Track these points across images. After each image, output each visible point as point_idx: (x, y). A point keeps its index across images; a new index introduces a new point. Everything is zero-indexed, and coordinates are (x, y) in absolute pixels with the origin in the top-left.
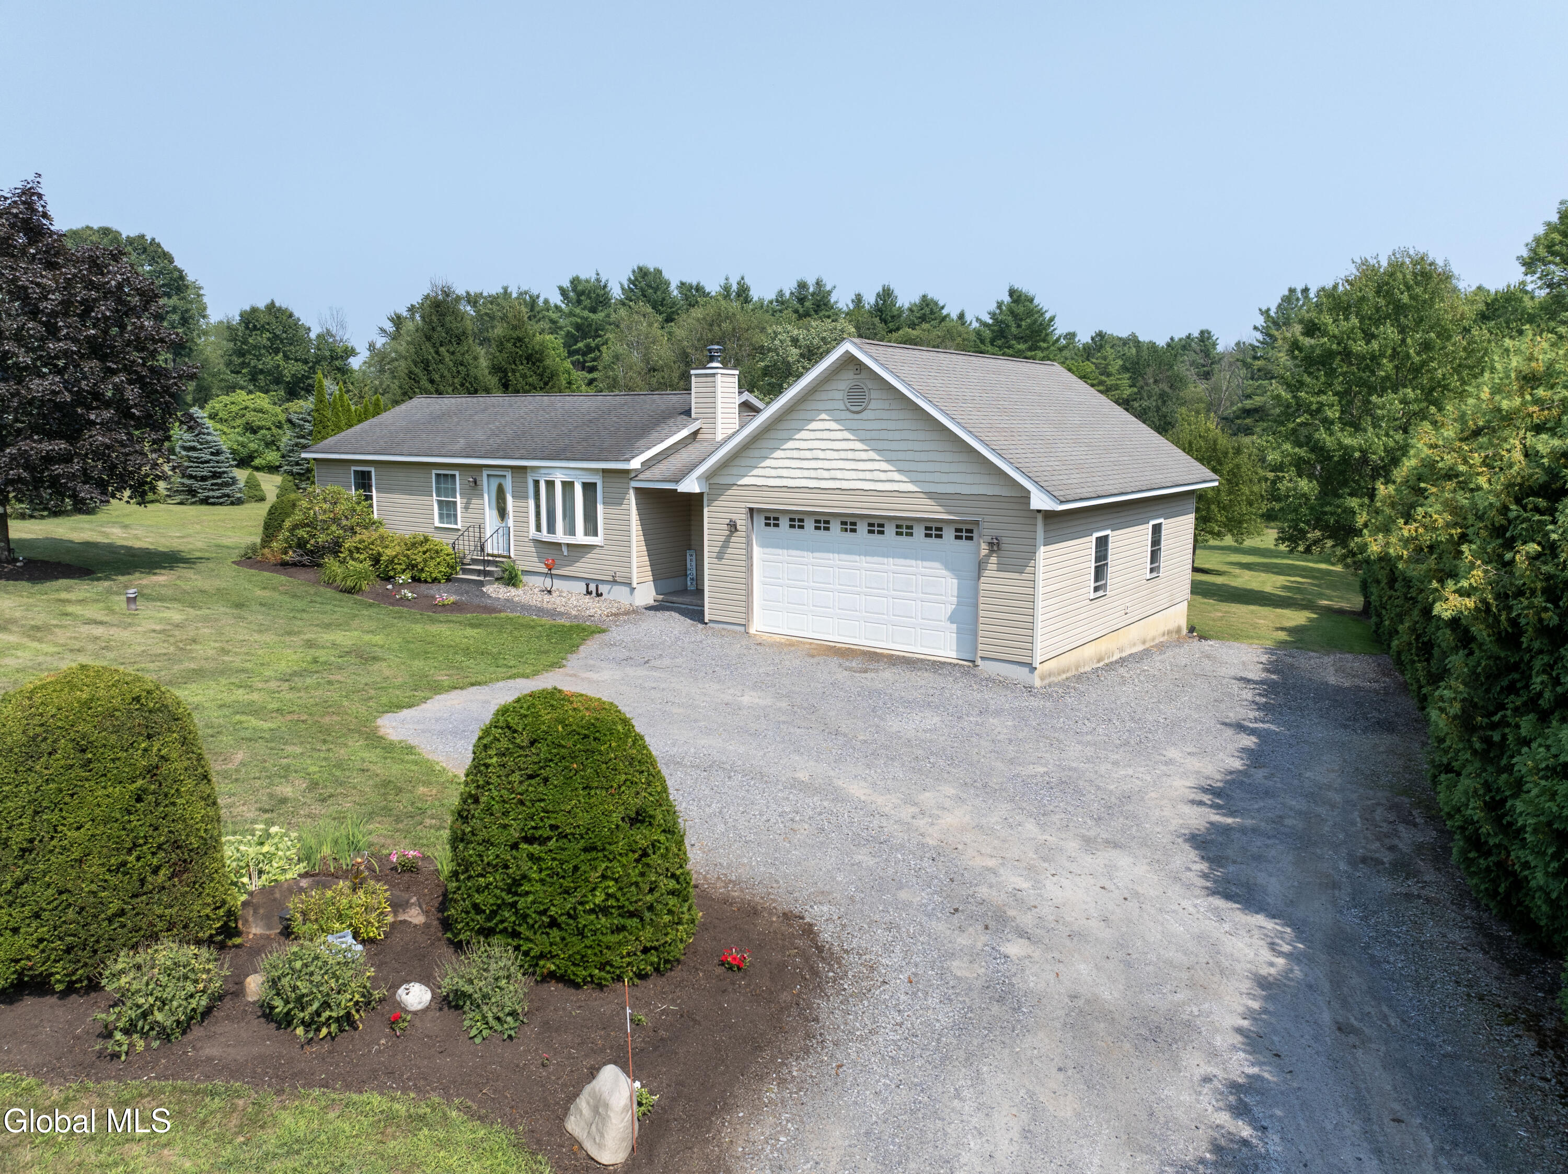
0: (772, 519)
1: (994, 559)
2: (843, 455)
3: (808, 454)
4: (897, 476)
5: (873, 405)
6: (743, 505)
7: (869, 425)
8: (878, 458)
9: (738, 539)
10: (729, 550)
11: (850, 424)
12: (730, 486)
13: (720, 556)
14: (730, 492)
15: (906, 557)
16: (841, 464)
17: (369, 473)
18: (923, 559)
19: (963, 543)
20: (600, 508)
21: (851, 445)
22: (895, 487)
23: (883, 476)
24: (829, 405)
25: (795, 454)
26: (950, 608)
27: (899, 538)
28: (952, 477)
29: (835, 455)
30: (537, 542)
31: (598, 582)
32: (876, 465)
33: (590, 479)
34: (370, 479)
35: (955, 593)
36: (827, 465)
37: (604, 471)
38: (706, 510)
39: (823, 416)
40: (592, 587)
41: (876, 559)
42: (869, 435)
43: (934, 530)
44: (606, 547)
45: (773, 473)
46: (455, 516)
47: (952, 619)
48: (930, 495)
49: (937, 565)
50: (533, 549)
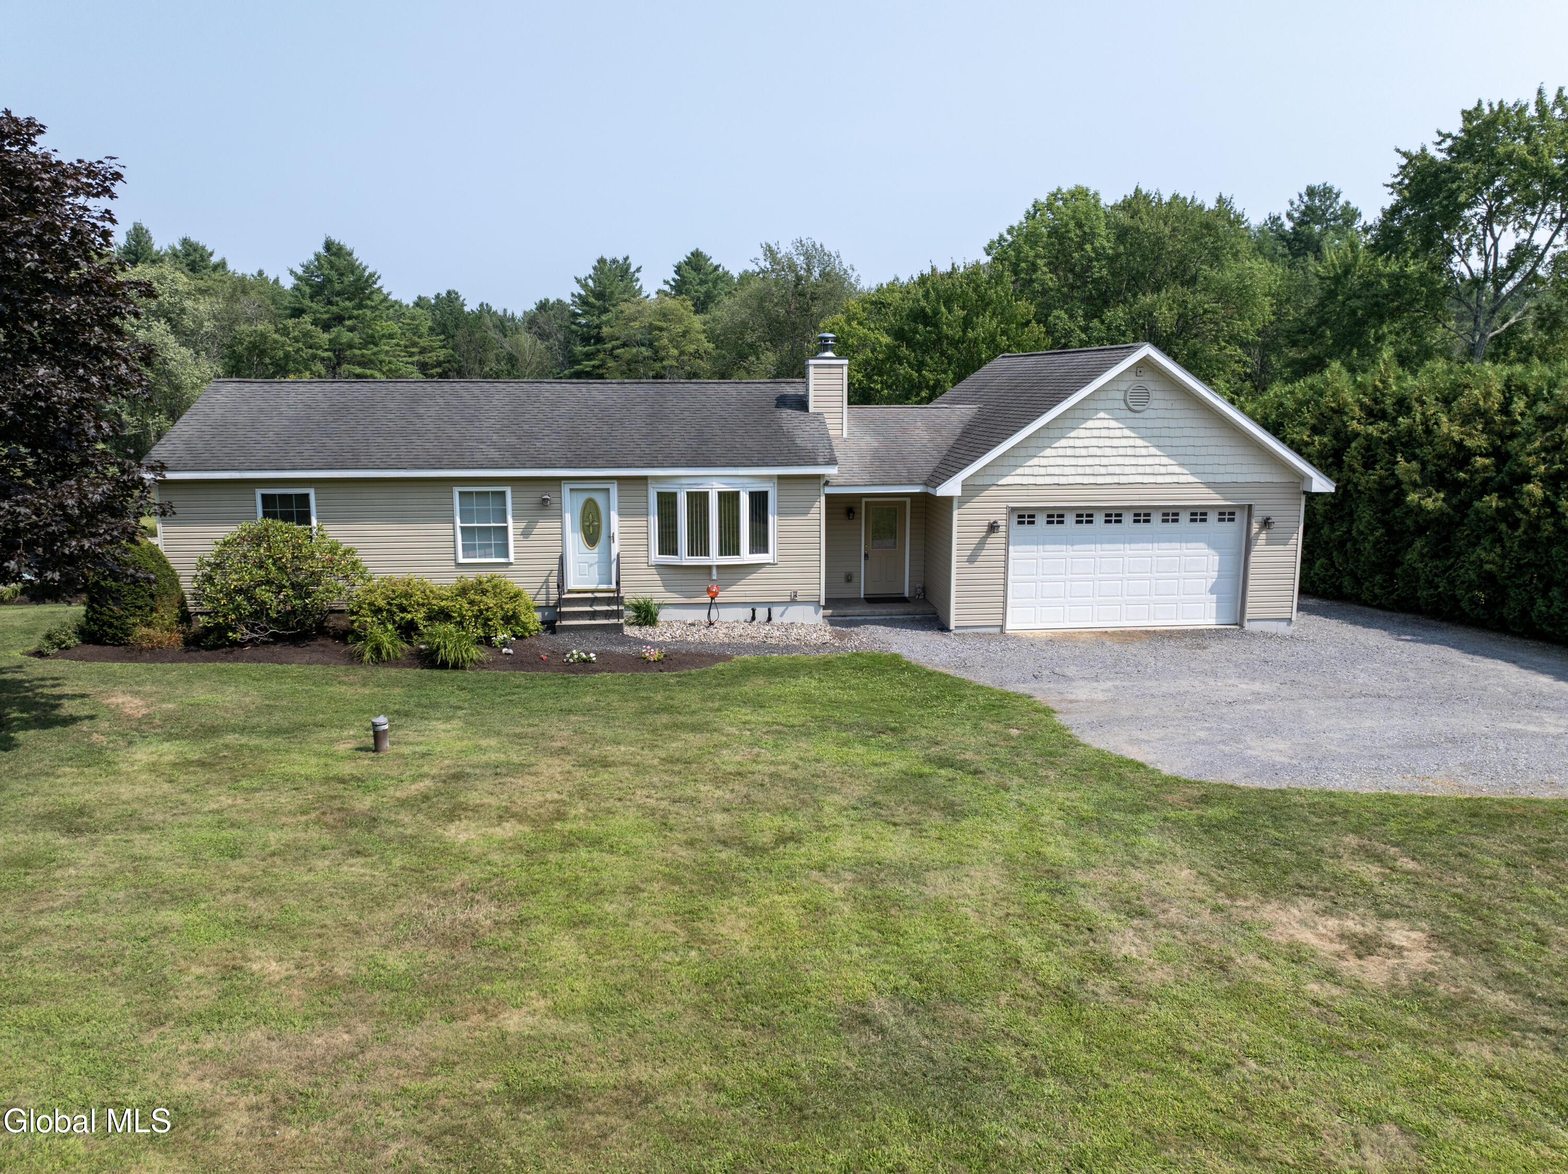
0: (1025, 517)
1: (1263, 536)
2: (1122, 451)
3: (1083, 452)
4: (1177, 469)
5: (1155, 404)
6: (1004, 505)
7: (1149, 424)
8: (1158, 453)
9: (997, 539)
10: (984, 552)
11: (1131, 423)
12: (987, 487)
13: (972, 559)
14: (986, 493)
15: (1170, 541)
16: (1120, 460)
17: (307, 496)
18: (1186, 542)
19: (1226, 524)
20: (772, 520)
21: (1131, 442)
22: (1175, 479)
23: (1163, 470)
24: (1109, 404)
25: (1069, 452)
26: (1211, 582)
27: (1166, 524)
28: (1230, 469)
29: (1114, 452)
30: (660, 567)
31: (770, 605)
32: (1157, 460)
33: (759, 487)
34: (307, 505)
35: (1216, 568)
36: (1104, 461)
37: (780, 477)
38: (955, 513)
39: (1102, 415)
40: (762, 613)
41: (1140, 545)
42: (1149, 433)
43: (1199, 515)
44: (780, 564)
45: (1042, 471)
46: (506, 546)
47: (1212, 591)
48: (1208, 485)
49: (1202, 545)
50: (657, 577)
